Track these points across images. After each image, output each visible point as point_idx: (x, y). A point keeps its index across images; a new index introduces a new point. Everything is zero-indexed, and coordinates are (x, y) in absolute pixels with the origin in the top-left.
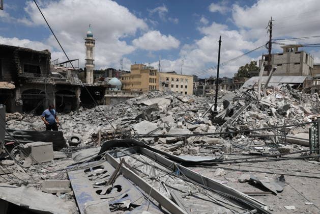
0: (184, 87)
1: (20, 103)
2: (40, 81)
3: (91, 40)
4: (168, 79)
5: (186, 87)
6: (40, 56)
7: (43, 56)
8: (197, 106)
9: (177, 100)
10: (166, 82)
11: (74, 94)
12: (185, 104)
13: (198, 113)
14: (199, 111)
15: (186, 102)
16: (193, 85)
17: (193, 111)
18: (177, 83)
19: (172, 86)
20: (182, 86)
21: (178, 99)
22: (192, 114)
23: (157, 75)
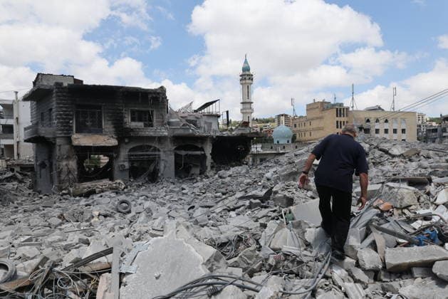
0: (399, 131)
1: (125, 166)
2: (150, 132)
3: (248, 75)
4: (368, 121)
5: (403, 131)
6: (150, 96)
7: (154, 96)
8: (425, 163)
9: (378, 153)
10: (366, 126)
11: (202, 149)
12: (396, 159)
13: (431, 188)
14: (435, 179)
15: (400, 156)
16: (417, 128)
17: (412, 182)
18: (387, 126)
19: (377, 131)
20: (395, 131)
21: (381, 150)
22: (406, 191)
23: (350, 115)
